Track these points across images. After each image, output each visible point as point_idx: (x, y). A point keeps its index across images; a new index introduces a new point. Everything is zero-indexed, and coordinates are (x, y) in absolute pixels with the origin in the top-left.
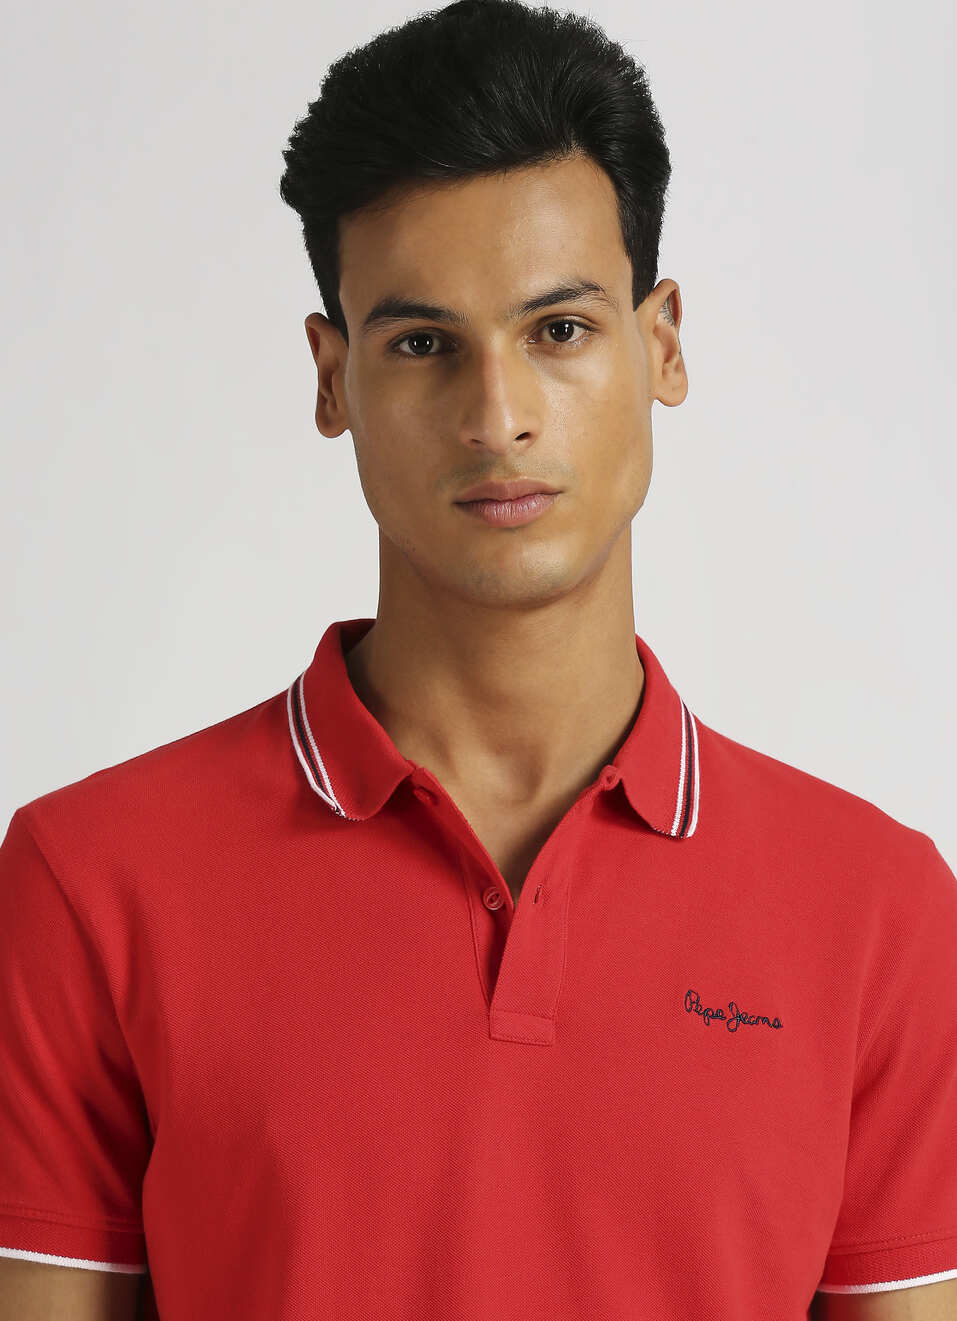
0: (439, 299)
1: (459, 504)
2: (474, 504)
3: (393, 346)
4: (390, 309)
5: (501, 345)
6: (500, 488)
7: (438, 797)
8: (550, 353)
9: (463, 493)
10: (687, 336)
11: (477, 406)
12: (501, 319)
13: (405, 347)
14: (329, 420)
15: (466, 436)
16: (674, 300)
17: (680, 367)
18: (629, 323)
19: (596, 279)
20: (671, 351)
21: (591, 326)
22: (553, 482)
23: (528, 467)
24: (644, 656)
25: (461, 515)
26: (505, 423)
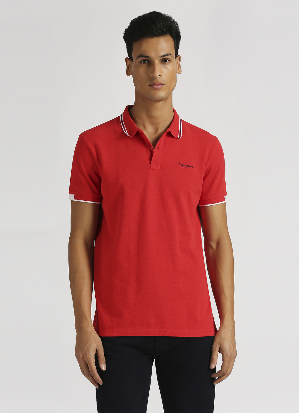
0: (149, 55)
1: (149, 85)
2: (152, 85)
3: (141, 62)
4: (141, 56)
5: (157, 62)
6: (156, 83)
7: (143, 134)
8: (164, 64)
9: (150, 84)
10: (181, 63)
11: (153, 71)
12: (157, 58)
13: (142, 62)
14: (128, 73)
15: (151, 75)
16: (180, 58)
17: (180, 68)
18: (175, 60)
19: (171, 53)
20: (179, 66)
21: (170, 61)
22: (163, 83)
23: (160, 80)
24: (174, 110)
25: (150, 87)
26: (157, 73)
